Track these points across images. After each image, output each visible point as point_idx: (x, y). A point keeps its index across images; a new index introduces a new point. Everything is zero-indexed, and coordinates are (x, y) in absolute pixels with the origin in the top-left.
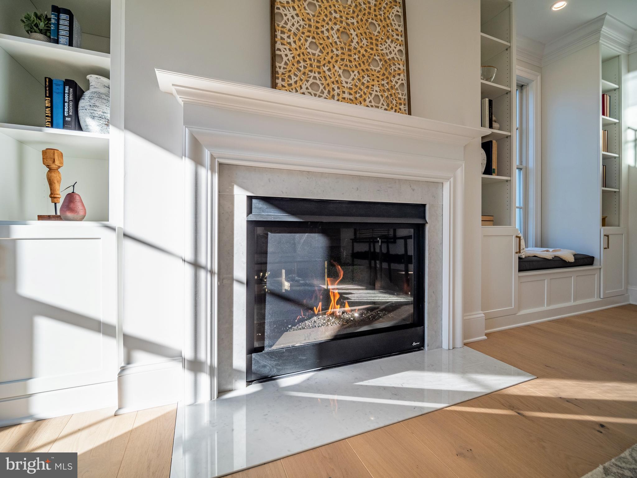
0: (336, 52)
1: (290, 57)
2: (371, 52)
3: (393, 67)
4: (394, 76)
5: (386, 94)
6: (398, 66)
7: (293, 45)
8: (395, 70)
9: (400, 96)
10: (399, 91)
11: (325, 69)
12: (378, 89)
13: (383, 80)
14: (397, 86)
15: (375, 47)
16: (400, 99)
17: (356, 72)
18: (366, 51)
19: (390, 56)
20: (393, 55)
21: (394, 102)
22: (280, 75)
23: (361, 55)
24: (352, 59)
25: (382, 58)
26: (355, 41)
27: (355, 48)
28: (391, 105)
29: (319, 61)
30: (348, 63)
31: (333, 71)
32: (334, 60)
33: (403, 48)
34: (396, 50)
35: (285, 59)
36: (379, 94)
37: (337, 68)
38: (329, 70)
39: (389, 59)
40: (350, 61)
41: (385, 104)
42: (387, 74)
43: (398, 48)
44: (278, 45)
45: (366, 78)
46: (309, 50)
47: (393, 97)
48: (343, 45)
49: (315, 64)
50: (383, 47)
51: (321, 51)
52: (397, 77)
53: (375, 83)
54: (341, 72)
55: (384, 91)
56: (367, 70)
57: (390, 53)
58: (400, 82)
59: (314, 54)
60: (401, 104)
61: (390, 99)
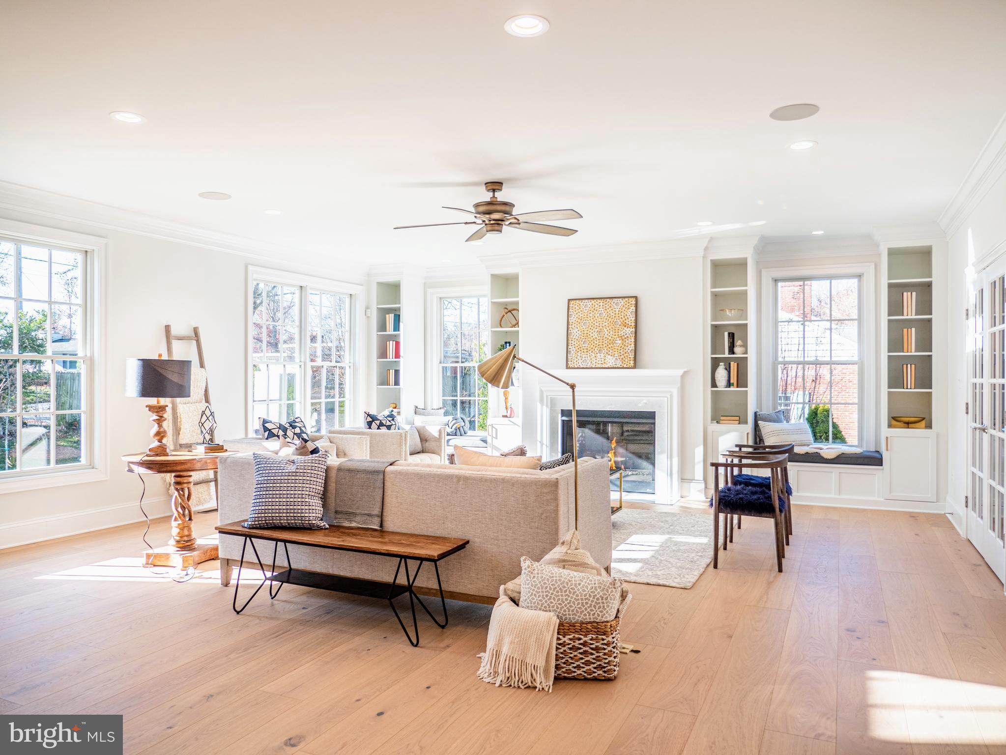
0: (595, 342)
1: (575, 350)
2: (615, 337)
3: (627, 341)
4: (627, 346)
5: (622, 357)
6: (630, 340)
7: (576, 345)
8: (628, 343)
9: (630, 356)
10: (630, 354)
11: (590, 352)
12: (617, 355)
13: (620, 350)
14: (629, 351)
15: (617, 334)
16: (630, 358)
17: (606, 350)
18: (612, 337)
19: (626, 336)
20: (628, 335)
21: (626, 360)
22: (570, 360)
23: (608, 340)
24: (604, 343)
25: (620, 338)
26: (606, 334)
27: (606, 338)
28: (624, 362)
29: (587, 349)
30: (602, 346)
31: (594, 352)
32: (594, 346)
33: (634, 330)
34: (629, 332)
35: (572, 352)
36: (617, 358)
37: (596, 350)
38: (592, 352)
39: (625, 338)
40: (603, 345)
41: (621, 362)
42: (623, 346)
43: (632, 330)
44: (570, 347)
45: (611, 351)
46: (583, 345)
47: (626, 357)
48: (599, 338)
49: (585, 351)
50: (622, 332)
51: (589, 344)
52: (629, 346)
53: (616, 352)
54: (598, 351)
55: (621, 356)
56: (612, 347)
57: (626, 334)
58: (631, 349)
59: (585, 347)
60: (630, 361)
61: (624, 359)
